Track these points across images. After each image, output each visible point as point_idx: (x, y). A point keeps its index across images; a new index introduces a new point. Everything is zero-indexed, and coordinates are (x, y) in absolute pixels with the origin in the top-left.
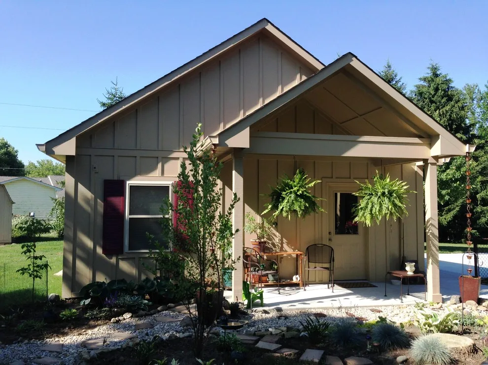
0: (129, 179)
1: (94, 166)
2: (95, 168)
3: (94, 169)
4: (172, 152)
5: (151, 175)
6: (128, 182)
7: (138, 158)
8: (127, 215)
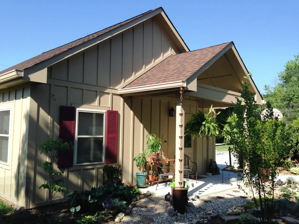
0: (78, 107)
1: (53, 94)
2: (54, 95)
3: (53, 97)
4: (107, 88)
5: (93, 104)
6: (77, 109)
7: (84, 91)
8: (76, 136)
